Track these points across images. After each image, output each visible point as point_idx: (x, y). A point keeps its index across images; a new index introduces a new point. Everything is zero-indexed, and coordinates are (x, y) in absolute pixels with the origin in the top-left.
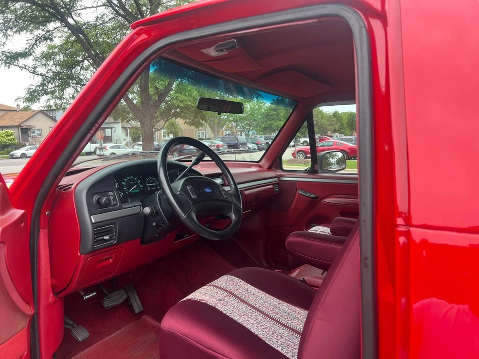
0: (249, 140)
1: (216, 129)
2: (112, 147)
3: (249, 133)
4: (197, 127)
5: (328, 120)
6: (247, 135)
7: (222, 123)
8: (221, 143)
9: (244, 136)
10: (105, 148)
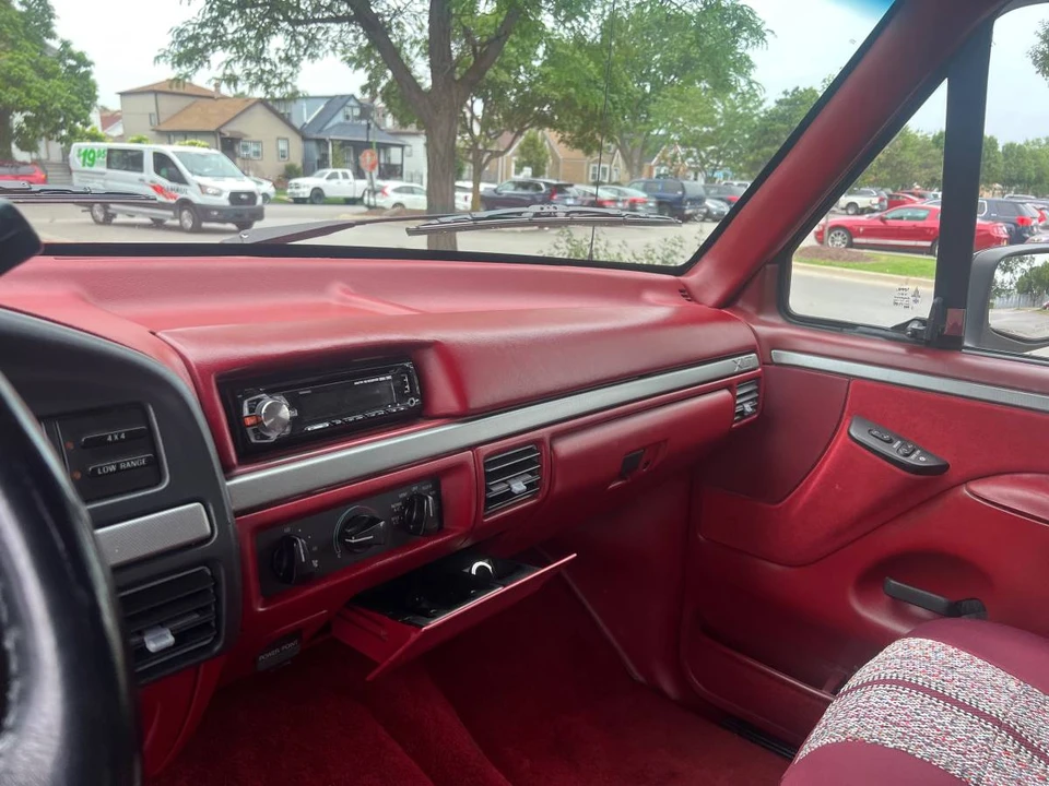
0: (712, 191)
1: (636, 161)
2: (398, 190)
3: (716, 175)
4: (588, 152)
5: (919, 154)
6: (710, 180)
7: (652, 147)
8: (641, 195)
9: (701, 181)
10: (382, 190)
